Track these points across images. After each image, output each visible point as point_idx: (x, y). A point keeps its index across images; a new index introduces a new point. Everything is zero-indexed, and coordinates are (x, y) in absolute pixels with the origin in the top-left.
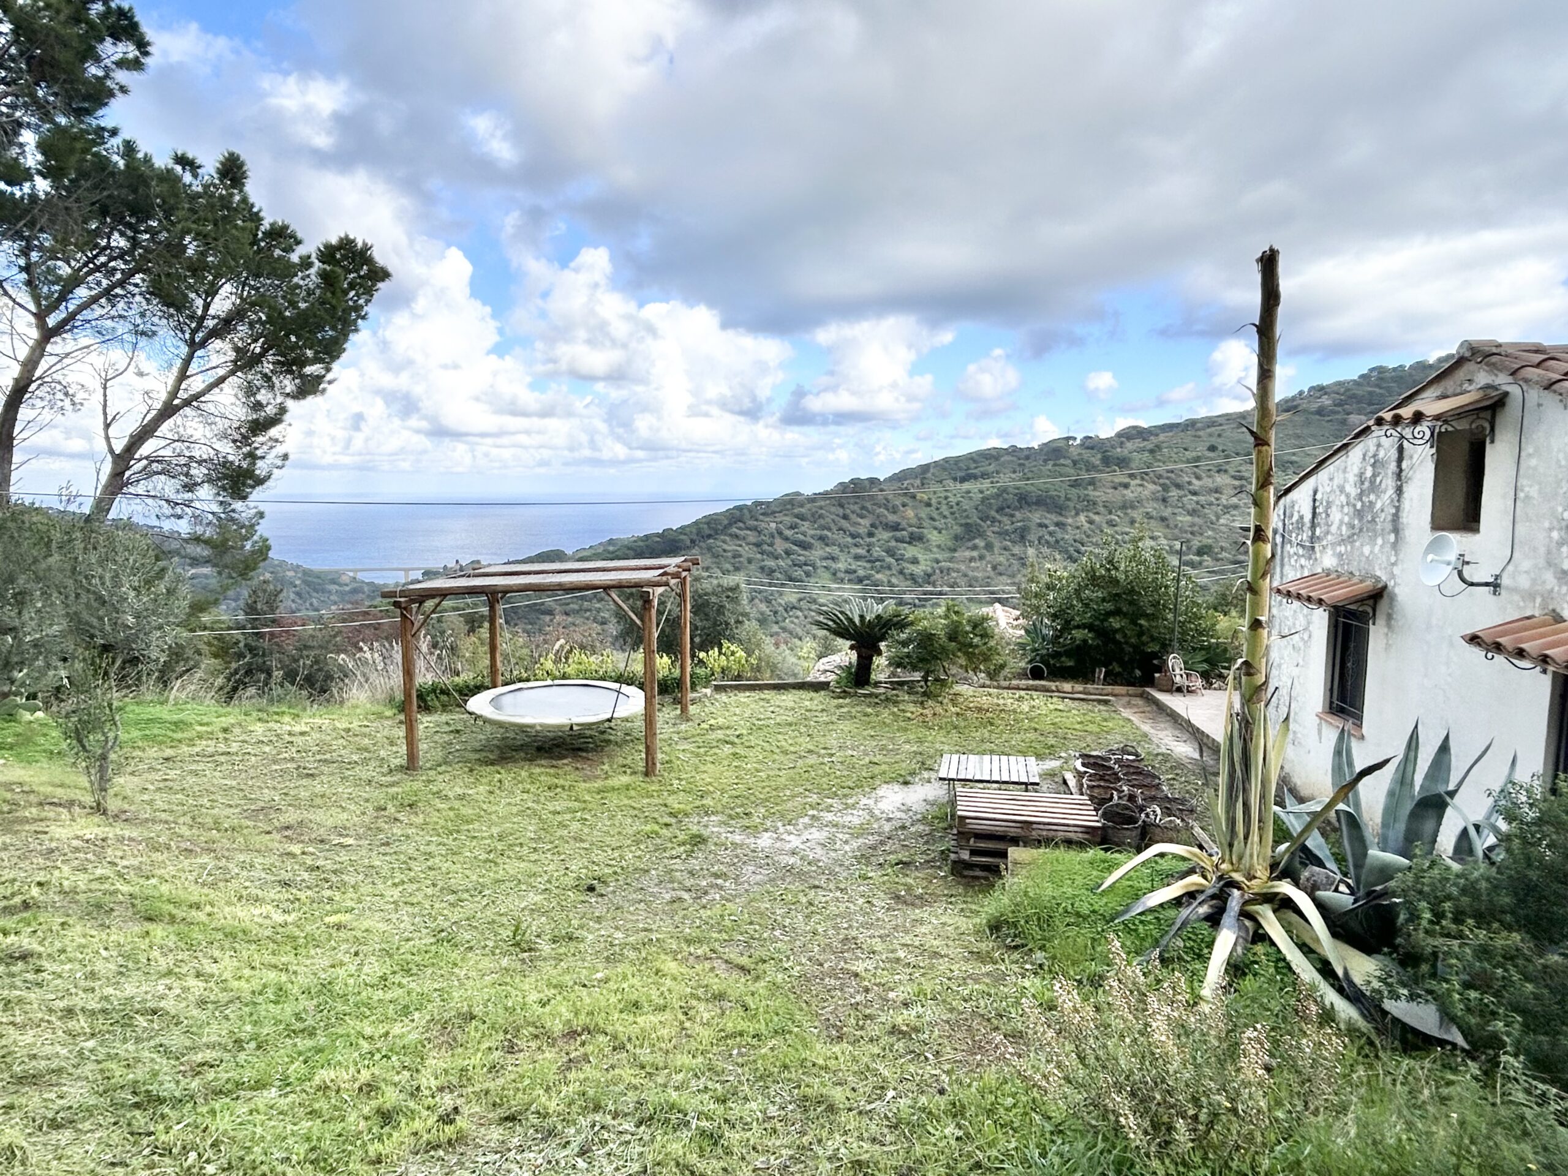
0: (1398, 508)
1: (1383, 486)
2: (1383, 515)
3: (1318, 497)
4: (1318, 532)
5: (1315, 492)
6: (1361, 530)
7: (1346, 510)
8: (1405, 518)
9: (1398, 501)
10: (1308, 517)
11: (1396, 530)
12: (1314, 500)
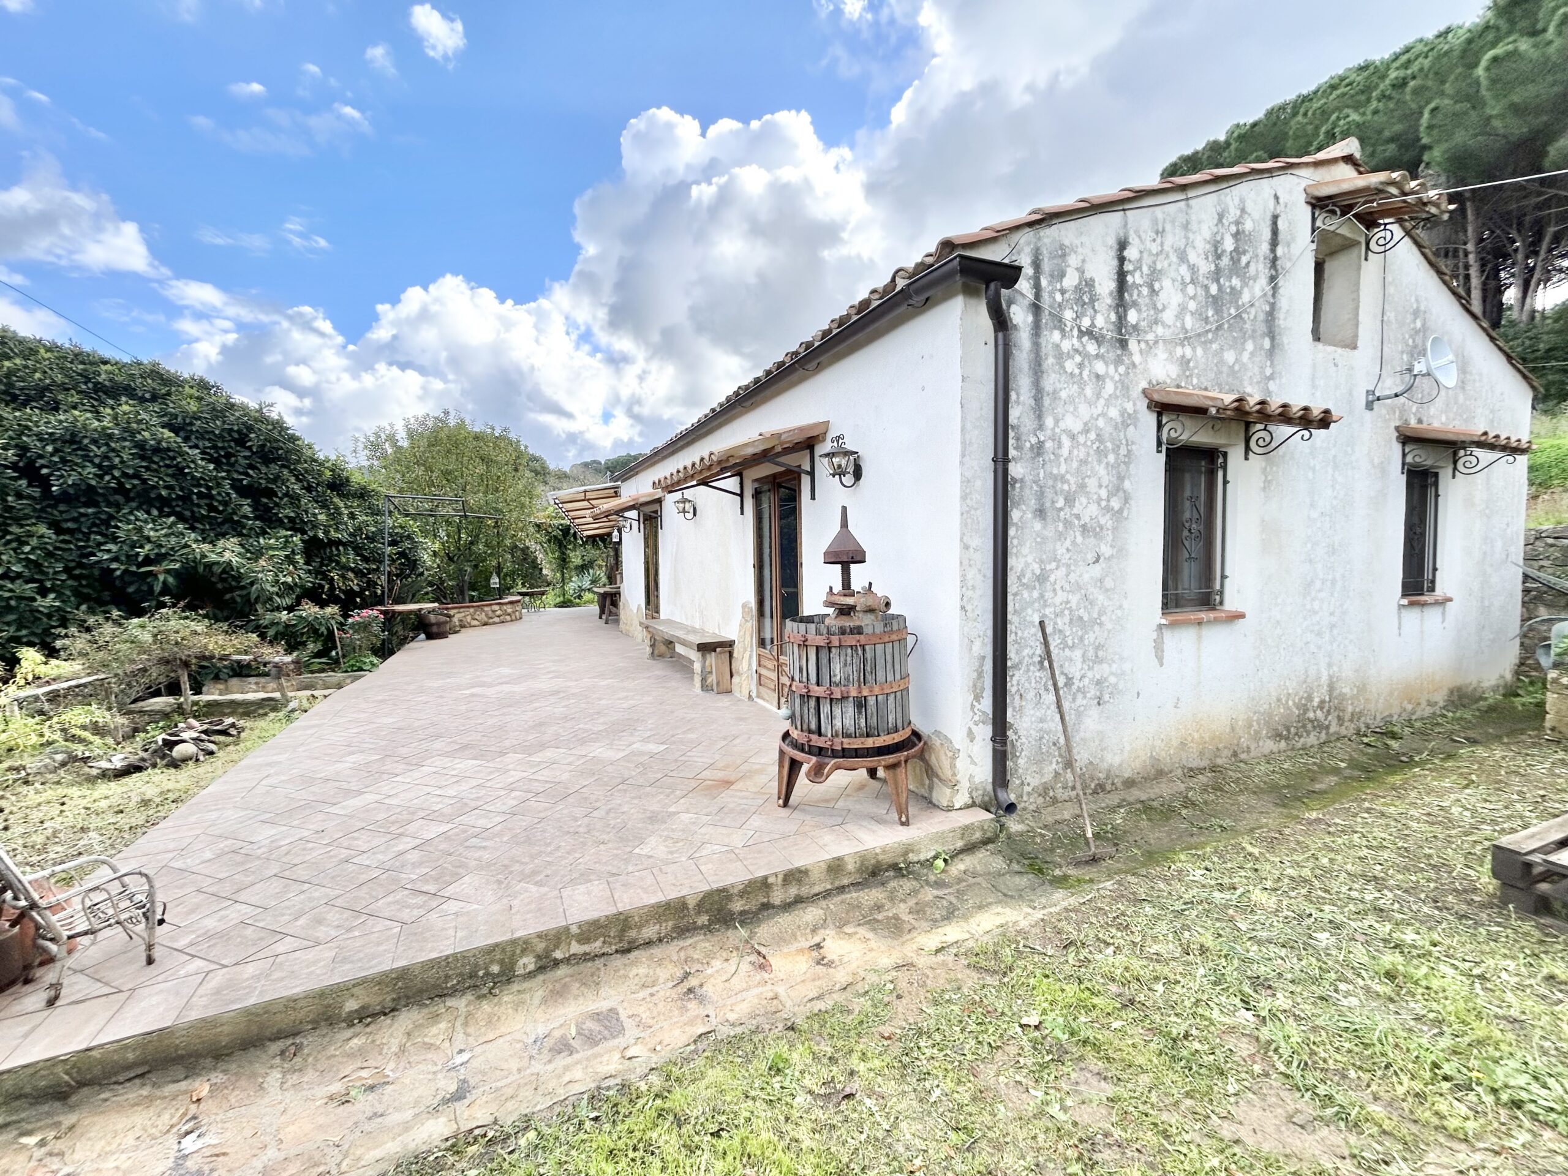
0: (1273, 306)
1: (1252, 268)
2: (1253, 311)
3: (1131, 253)
4: (1132, 316)
5: (1122, 245)
6: (1219, 328)
7: (1191, 290)
8: (1281, 321)
9: (1274, 295)
10: (1106, 286)
11: (1272, 333)
12: (1122, 260)
